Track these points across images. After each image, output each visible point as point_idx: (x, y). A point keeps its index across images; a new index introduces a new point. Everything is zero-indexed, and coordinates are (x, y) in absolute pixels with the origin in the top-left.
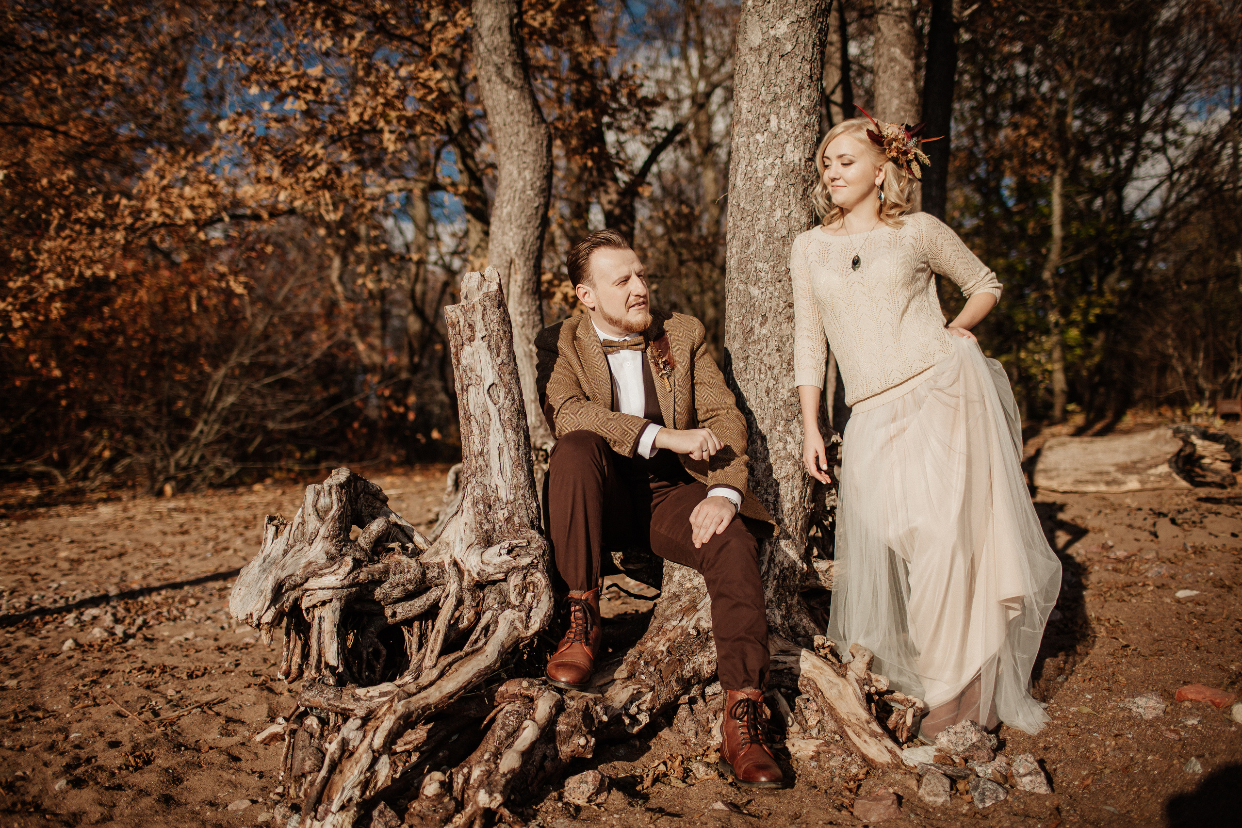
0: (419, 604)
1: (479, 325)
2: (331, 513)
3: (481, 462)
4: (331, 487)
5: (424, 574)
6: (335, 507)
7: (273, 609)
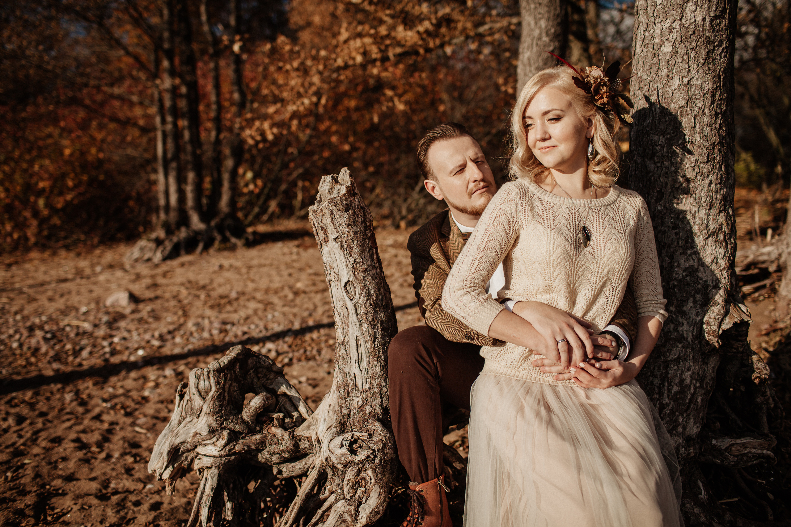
0: (299, 466)
1: (330, 228)
2: (211, 394)
3: (343, 351)
4: (209, 373)
5: (296, 446)
6: (213, 389)
7: (170, 468)
